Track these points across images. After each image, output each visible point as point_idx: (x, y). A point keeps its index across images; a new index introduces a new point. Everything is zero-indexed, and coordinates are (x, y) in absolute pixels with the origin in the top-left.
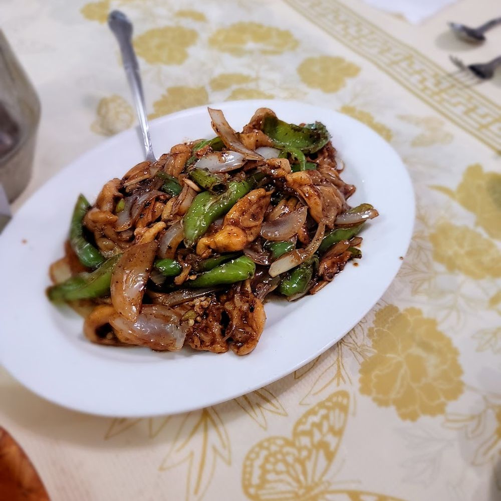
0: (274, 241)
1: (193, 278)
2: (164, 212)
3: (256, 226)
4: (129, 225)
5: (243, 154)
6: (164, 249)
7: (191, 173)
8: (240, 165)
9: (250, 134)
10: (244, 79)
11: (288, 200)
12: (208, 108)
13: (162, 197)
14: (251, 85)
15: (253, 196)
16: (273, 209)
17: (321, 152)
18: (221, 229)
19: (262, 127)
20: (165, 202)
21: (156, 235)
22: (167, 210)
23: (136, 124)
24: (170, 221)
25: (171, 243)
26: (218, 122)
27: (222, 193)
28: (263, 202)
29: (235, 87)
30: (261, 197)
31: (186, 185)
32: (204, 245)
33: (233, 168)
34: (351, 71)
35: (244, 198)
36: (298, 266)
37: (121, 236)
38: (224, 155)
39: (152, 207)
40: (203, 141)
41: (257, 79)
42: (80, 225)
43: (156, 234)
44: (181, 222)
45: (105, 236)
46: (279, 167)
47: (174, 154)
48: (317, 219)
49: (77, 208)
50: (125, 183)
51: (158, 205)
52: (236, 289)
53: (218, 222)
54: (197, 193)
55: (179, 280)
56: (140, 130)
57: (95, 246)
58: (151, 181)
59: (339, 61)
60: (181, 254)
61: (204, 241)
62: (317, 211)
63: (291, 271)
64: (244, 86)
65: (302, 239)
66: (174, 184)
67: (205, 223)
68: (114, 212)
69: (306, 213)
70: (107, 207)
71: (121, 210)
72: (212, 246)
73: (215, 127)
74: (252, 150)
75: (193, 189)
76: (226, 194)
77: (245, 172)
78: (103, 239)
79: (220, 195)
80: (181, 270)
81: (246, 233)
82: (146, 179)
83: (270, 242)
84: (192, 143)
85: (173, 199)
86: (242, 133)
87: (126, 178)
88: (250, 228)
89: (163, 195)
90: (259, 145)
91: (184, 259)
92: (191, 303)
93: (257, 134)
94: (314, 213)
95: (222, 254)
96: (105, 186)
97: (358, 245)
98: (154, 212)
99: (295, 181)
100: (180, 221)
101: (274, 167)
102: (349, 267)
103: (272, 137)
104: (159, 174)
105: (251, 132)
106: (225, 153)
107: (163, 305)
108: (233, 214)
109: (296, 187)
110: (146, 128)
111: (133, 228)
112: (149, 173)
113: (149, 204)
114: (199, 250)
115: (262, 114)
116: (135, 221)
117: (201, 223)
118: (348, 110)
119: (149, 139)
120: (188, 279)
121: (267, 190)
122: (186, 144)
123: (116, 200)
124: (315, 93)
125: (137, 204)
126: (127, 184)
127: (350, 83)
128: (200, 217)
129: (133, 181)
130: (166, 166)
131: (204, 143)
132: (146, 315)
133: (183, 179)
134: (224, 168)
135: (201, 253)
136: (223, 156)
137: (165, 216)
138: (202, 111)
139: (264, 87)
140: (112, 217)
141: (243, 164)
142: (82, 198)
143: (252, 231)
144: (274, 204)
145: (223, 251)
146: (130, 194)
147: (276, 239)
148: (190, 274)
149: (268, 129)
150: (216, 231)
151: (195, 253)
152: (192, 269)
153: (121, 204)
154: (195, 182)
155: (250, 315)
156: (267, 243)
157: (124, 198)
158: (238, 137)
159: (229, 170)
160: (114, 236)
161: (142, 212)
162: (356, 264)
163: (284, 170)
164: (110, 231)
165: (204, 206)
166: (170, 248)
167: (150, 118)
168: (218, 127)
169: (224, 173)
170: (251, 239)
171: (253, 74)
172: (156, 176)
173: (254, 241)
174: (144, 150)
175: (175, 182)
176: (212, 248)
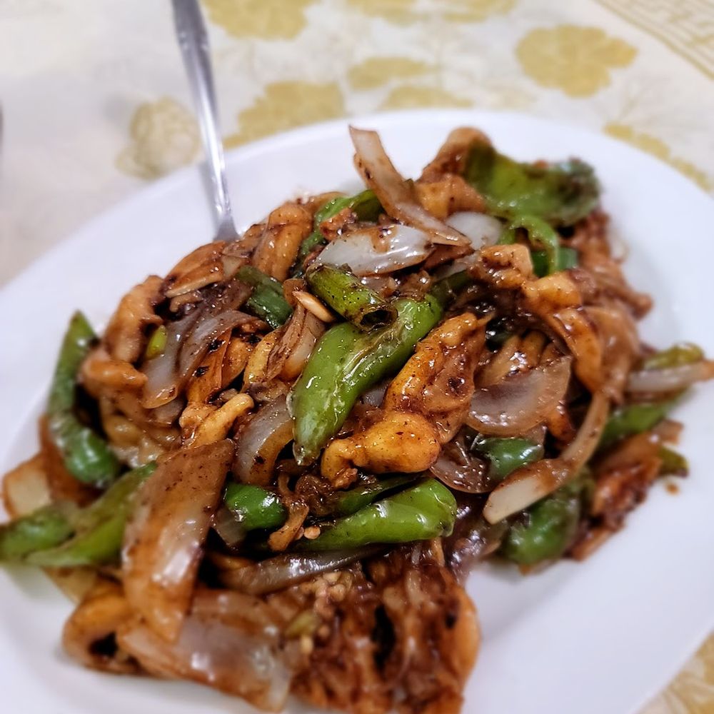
0: (494, 435)
1: (312, 533)
2: (249, 368)
3: (457, 409)
4: (171, 394)
5: (427, 230)
6: (247, 462)
7: (311, 276)
8: (418, 257)
9: (438, 185)
10: (414, 68)
11: (523, 337)
12: (350, 127)
13: (246, 328)
14: (428, 80)
15: (451, 331)
16: (493, 358)
17: (583, 223)
18: (380, 419)
19: (462, 168)
20: (253, 340)
21: (229, 426)
22: (257, 362)
23: (200, 158)
24: (261, 389)
25: (263, 449)
26: (370, 157)
27: (383, 328)
28: (472, 344)
29: (395, 83)
30: (468, 335)
31: (299, 307)
32: (338, 459)
33: (404, 264)
34: (619, 54)
35: (430, 339)
36: (549, 497)
37: (154, 417)
38: (385, 234)
39: (222, 353)
40: (337, 195)
41: (438, 68)
42: (71, 384)
43: (228, 423)
44: (288, 399)
45: (120, 413)
46: (509, 265)
47: (275, 227)
48: (591, 385)
49: (69, 342)
50: (168, 289)
51: (239, 346)
52: (410, 559)
53: (372, 398)
54: (327, 326)
55: (280, 539)
56: (206, 170)
57: (100, 434)
58: (223, 287)
59: (593, 35)
60: (285, 473)
61: (340, 448)
62: (591, 366)
63: (534, 508)
64: (413, 81)
65: (557, 431)
66: (275, 295)
67: (343, 404)
68: (139, 362)
69: (569, 371)
70: (127, 349)
71: (157, 354)
72: (359, 462)
73: (363, 169)
74: (440, 219)
75: (315, 317)
76: (392, 332)
77: (427, 270)
78: (117, 419)
79: (377, 334)
80: (285, 516)
81: (436, 426)
82: (211, 285)
83: (485, 437)
84: (312, 200)
85: (271, 336)
86: (421, 181)
87: (173, 279)
88: (444, 414)
89: (249, 322)
90: (455, 207)
91: (291, 486)
92: (307, 587)
93: (451, 186)
94: (583, 371)
95: (382, 477)
96: (125, 300)
97: (673, 438)
98: (227, 362)
99: (544, 299)
100: (283, 397)
101: (497, 266)
102: (657, 494)
103: (483, 190)
104: (242, 270)
105: (440, 180)
106: (386, 230)
107: (241, 590)
108: (406, 383)
109: (544, 310)
110: (218, 166)
111: (182, 399)
112: (222, 271)
113: (218, 342)
114: (328, 469)
115: (464, 141)
116: (188, 381)
117: (335, 405)
118: (618, 131)
119: (225, 191)
120: (300, 536)
121: (479, 315)
122: (299, 201)
123: (147, 330)
124: (551, 97)
125: (190, 342)
126: (172, 292)
127: (618, 77)
128: (330, 390)
129: (186, 288)
130: (257, 252)
131: (338, 204)
132: (203, 618)
133: (295, 293)
134: (385, 264)
135: (332, 476)
136: (382, 237)
137: (251, 377)
138: (336, 132)
139: (452, 83)
140: (134, 377)
141: (427, 254)
142: (78, 321)
143: (450, 420)
144: (494, 346)
145: (383, 470)
146: (180, 315)
147: (498, 433)
148: (306, 524)
149: (474, 172)
150: (369, 424)
151: (318, 474)
152: (310, 514)
153: (158, 341)
154: (322, 300)
155: (445, 634)
156: (479, 441)
157: (165, 324)
158: (410, 190)
159: (397, 268)
160: (140, 417)
161: (202, 361)
162: (672, 489)
163: (518, 270)
164: (130, 405)
165: (342, 361)
166: (260, 460)
167: (230, 143)
168: (372, 169)
169: (385, 275)
170: (446, 436)
171: (430, 59)
172: (237, 275)
173: (453, 441)
174: (214, 211)
175: (276, 292)
176: (358, 464)
